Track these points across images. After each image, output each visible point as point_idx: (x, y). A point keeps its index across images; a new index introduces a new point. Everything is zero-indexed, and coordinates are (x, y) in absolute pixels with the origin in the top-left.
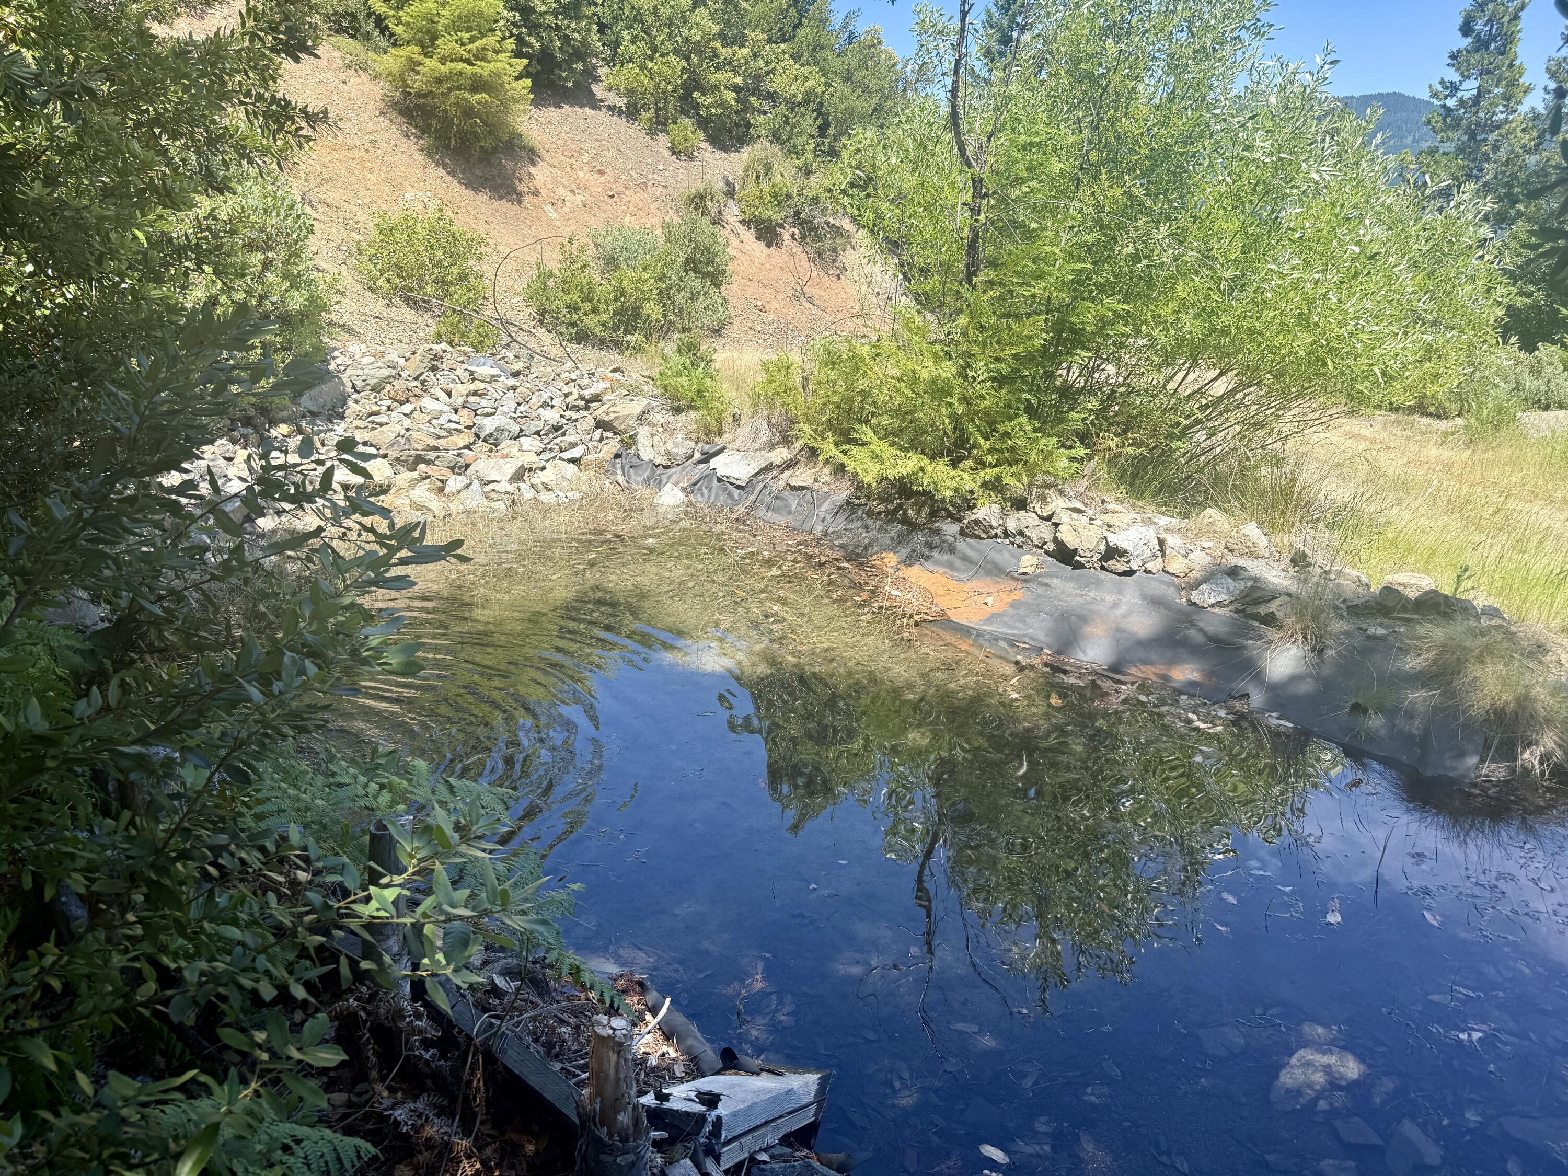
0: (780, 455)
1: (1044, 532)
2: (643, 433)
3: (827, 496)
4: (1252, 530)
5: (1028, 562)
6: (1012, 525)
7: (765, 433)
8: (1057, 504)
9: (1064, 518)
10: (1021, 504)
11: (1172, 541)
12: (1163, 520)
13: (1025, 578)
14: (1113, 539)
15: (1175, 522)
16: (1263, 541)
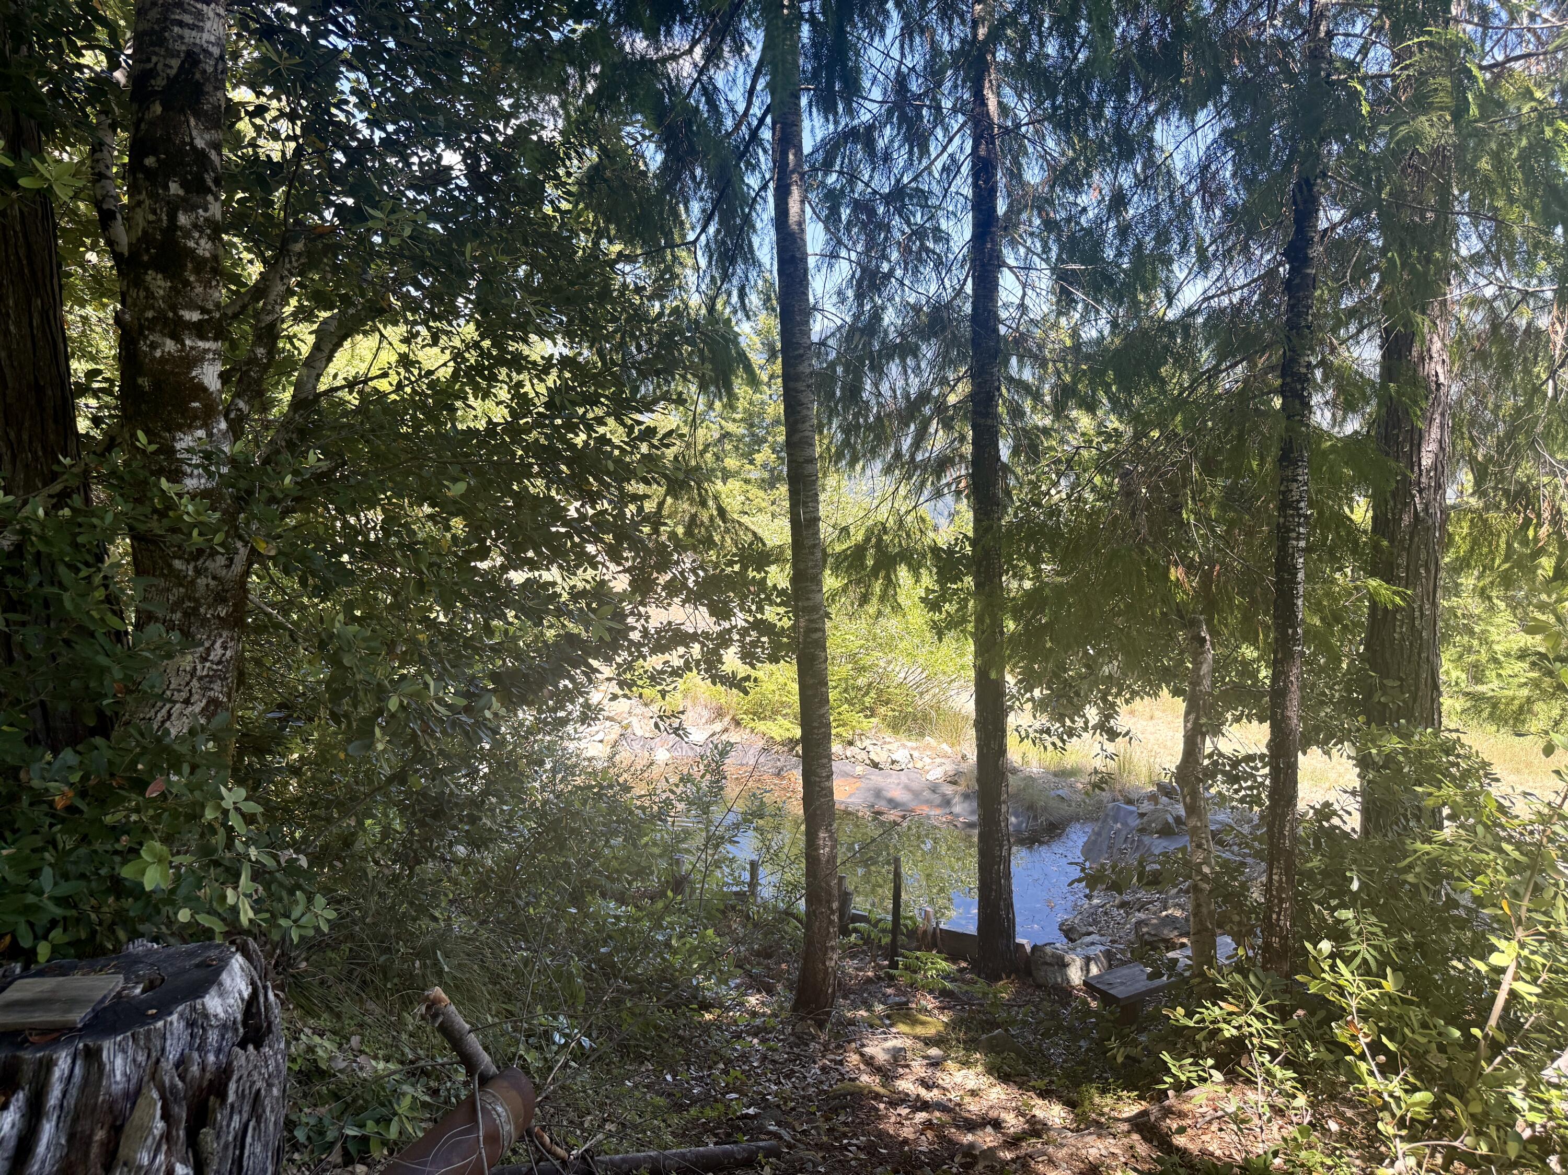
0: (718, 726)
1: (864, 755)
2: (634, 720)
3: (750, 746)
4: (945, 746)
5: (859, 769)
6: (849, 754)
7: (706, 714)
8: (867, 743)
9: (870, 748)
10: (851, 743)
11: (916, 754)
12: (909, 744)
13: (859, 777)
14: (894, 757)
15: (914, 744)
16: (949, 750)
